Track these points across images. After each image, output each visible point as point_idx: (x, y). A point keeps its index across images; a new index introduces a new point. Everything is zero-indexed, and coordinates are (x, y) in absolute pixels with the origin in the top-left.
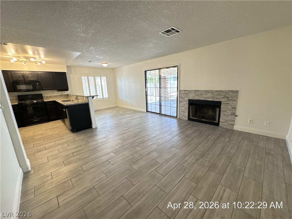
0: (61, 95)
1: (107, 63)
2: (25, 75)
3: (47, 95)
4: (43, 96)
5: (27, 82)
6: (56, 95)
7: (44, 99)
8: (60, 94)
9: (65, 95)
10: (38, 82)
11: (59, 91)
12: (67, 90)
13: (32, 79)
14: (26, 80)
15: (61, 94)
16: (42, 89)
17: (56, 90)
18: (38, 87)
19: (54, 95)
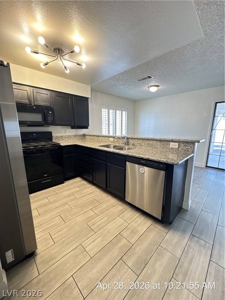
0: (75, 136)
1: (158, 86)
2: (32, 95)
3: (58, 135)
4: (53, 135)
5: (34, 108)
6: (70, 134)
9: (80, 136)
10: (52, 110)
12: (87, 127)
13: (42, 104)
14: (33, 104)
16: (55, 123)
17: (70, 127)
18: (50, 119)
19: (66, 134)
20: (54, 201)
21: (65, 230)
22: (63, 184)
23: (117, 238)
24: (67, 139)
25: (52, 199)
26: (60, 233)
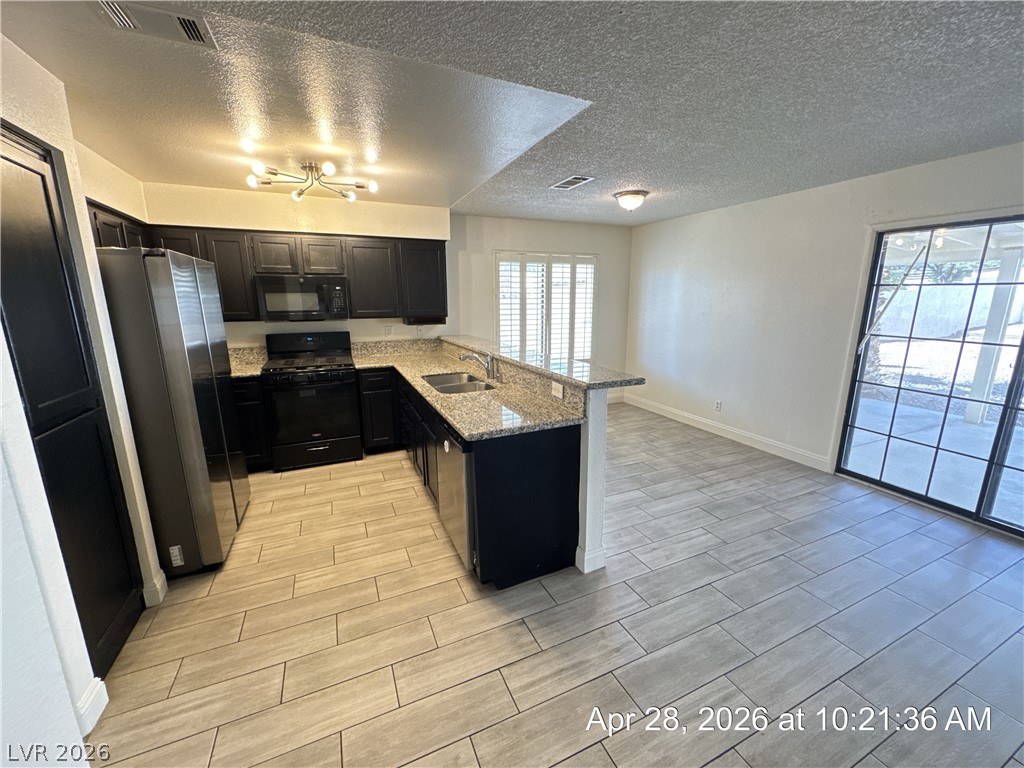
0: (415, 342)
1: (644, 193)
2: (299, 251)
3: (368, 339)
4: (353, 339)
5: (302, 280)
6: (400, 338)
7: (354, 353)
8: (409, 337)
9: (429, 341)
10: (342, 282)
11: (410, 323)
12: (440, 319)
13: (321, 269)
14: (301, 272)
15: (418, 338)
16: (351, 312)
17: (401, 319)
18: (337, 303)
19: (390, 338)
20: (314, 494)
21: (290, 547)
22: (359, 462)
23: (362, 583)
24: (390, 350)
25: (312, 488)
26: (277, 549)
